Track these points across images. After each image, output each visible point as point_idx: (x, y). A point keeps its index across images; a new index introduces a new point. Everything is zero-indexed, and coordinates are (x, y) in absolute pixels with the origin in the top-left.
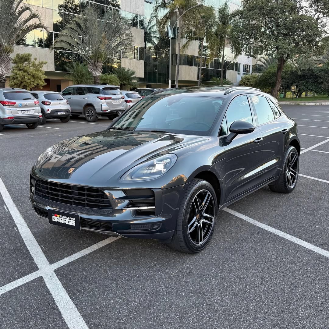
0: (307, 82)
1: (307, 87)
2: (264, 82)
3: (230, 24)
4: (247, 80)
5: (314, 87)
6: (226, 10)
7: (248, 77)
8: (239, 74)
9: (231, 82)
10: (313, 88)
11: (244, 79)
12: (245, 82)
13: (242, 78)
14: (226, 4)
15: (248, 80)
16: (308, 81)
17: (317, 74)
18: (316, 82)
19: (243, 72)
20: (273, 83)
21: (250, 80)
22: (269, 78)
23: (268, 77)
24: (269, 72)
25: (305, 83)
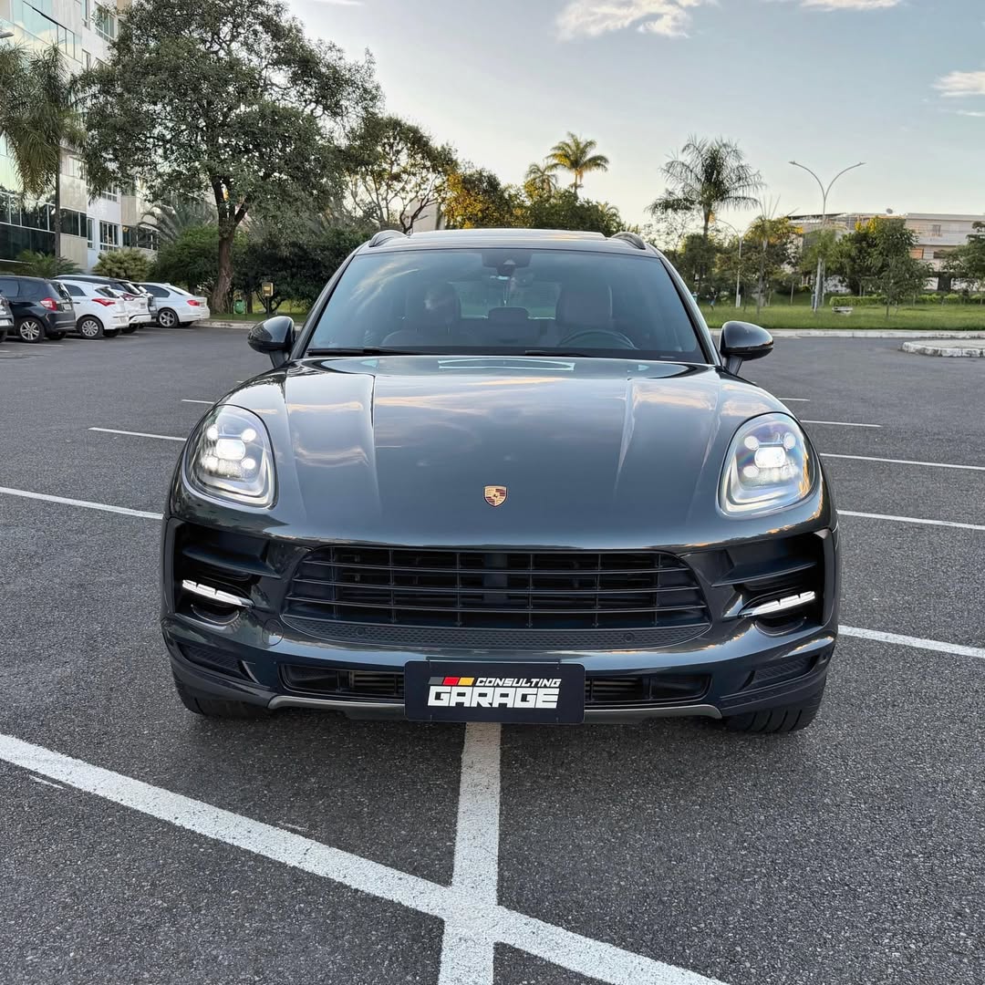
0: (293, 276)
1: (294, 287)
2: (177, 271)
3: (72, 105)
4: (117, 262)
5: (312, 288)
6: (55, 67)
7: (118, 257)
8: (90, 245)
9: (75, 267)
10: (310, 291)
11: (109, 261)
12: (110, 270)
13: (100, 258)
14: (56, 50)
15: (119, 265)
16: (296, 274)
17: (317, 257)
18: (315, 276)
19: (102, 241)
20: (201, 273)
21: (126, 265)
22: (189, 260)
23: (183, 258)
24: (186, 245)
25: (289, 279)
